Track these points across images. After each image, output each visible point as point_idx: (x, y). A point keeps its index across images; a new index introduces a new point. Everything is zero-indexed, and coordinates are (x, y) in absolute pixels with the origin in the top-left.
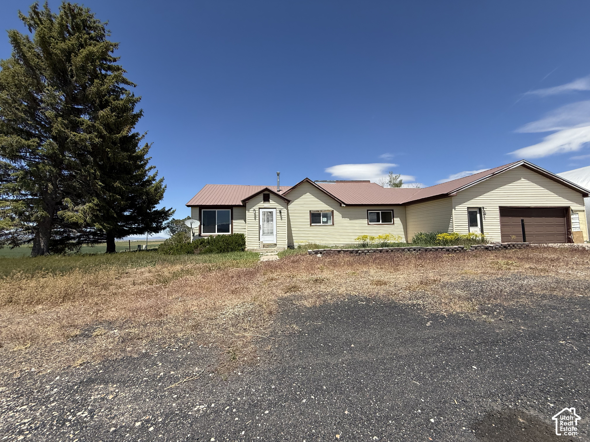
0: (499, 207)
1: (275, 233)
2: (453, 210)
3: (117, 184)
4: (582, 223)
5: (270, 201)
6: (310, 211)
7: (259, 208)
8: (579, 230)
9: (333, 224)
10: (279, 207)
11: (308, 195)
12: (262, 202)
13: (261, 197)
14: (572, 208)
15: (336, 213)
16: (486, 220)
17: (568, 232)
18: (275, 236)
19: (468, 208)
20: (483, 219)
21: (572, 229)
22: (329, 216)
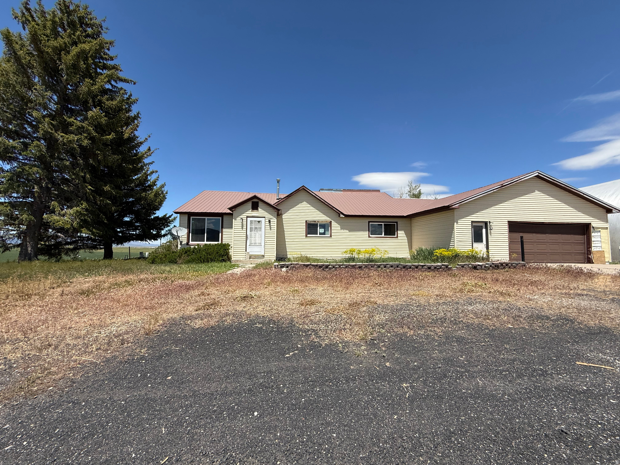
0: (508, 221)
1: (263, 244)
2: (455, 223)
3: (107, 188)
4: (603, 242)
5: (259, 209)
6: (306, 221)
7: (247, 217)
8: (601, 250)
9: (331, 236)
10: (268, 216)
11: (305, 204)
12: (251, 211)
13: (250, 204)
14: (593, 225)
15: (334, 224)
16: (492, 236)
17: (587, 251)
18: (263, 246)
19: (472, 222)
20: (489, 234)
21: (593, 248)
22: (326, 226)
